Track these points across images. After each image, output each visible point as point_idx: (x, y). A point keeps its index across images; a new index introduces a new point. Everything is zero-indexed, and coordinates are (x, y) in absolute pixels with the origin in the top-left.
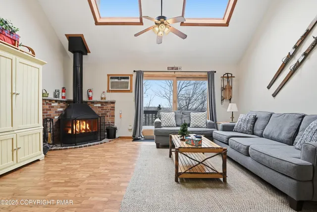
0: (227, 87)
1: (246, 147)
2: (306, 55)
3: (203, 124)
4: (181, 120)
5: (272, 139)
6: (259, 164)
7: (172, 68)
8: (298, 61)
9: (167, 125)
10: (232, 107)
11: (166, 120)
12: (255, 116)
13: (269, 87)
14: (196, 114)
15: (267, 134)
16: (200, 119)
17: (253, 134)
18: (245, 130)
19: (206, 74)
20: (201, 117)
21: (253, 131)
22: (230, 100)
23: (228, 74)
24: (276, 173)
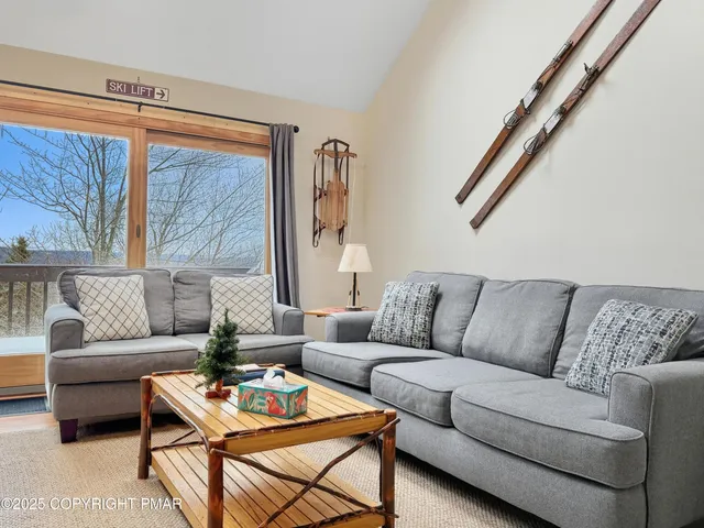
0: (334, 188)
1: (439, 397)
2: (565, 113)
3: (262, 319)
4: (169, 308)
5: (492, 360)
6: (488, 451)
7: (129, 88)
8: (544, 129)
9: (111, 333)
10: (353, 258)
11: (103, 313)
12: (437, 289)
13: (461, 199)
14: (236, 280)
15: (476, 344)
16: (249, 299)
17: (431, 347)
18: (408, 333)
19: (265, 131)
20: (255, 294)
21: (431, 337)
22: (341, 231)
23: (336, 141)
24: (548, 475)
